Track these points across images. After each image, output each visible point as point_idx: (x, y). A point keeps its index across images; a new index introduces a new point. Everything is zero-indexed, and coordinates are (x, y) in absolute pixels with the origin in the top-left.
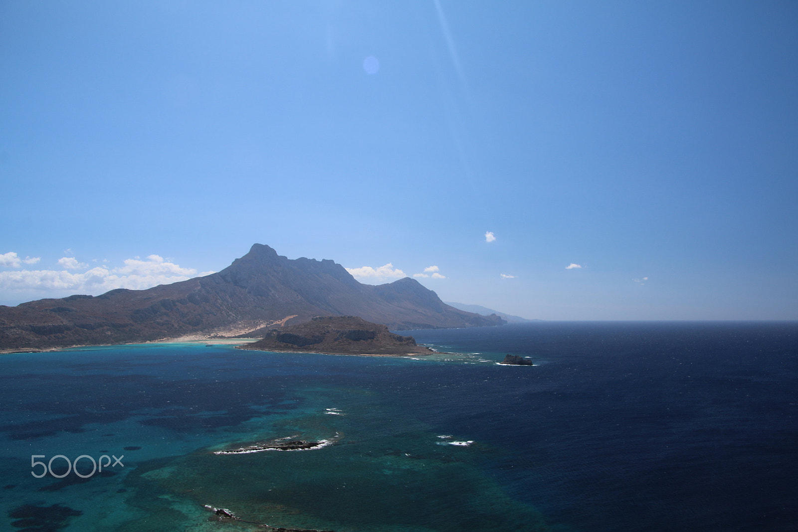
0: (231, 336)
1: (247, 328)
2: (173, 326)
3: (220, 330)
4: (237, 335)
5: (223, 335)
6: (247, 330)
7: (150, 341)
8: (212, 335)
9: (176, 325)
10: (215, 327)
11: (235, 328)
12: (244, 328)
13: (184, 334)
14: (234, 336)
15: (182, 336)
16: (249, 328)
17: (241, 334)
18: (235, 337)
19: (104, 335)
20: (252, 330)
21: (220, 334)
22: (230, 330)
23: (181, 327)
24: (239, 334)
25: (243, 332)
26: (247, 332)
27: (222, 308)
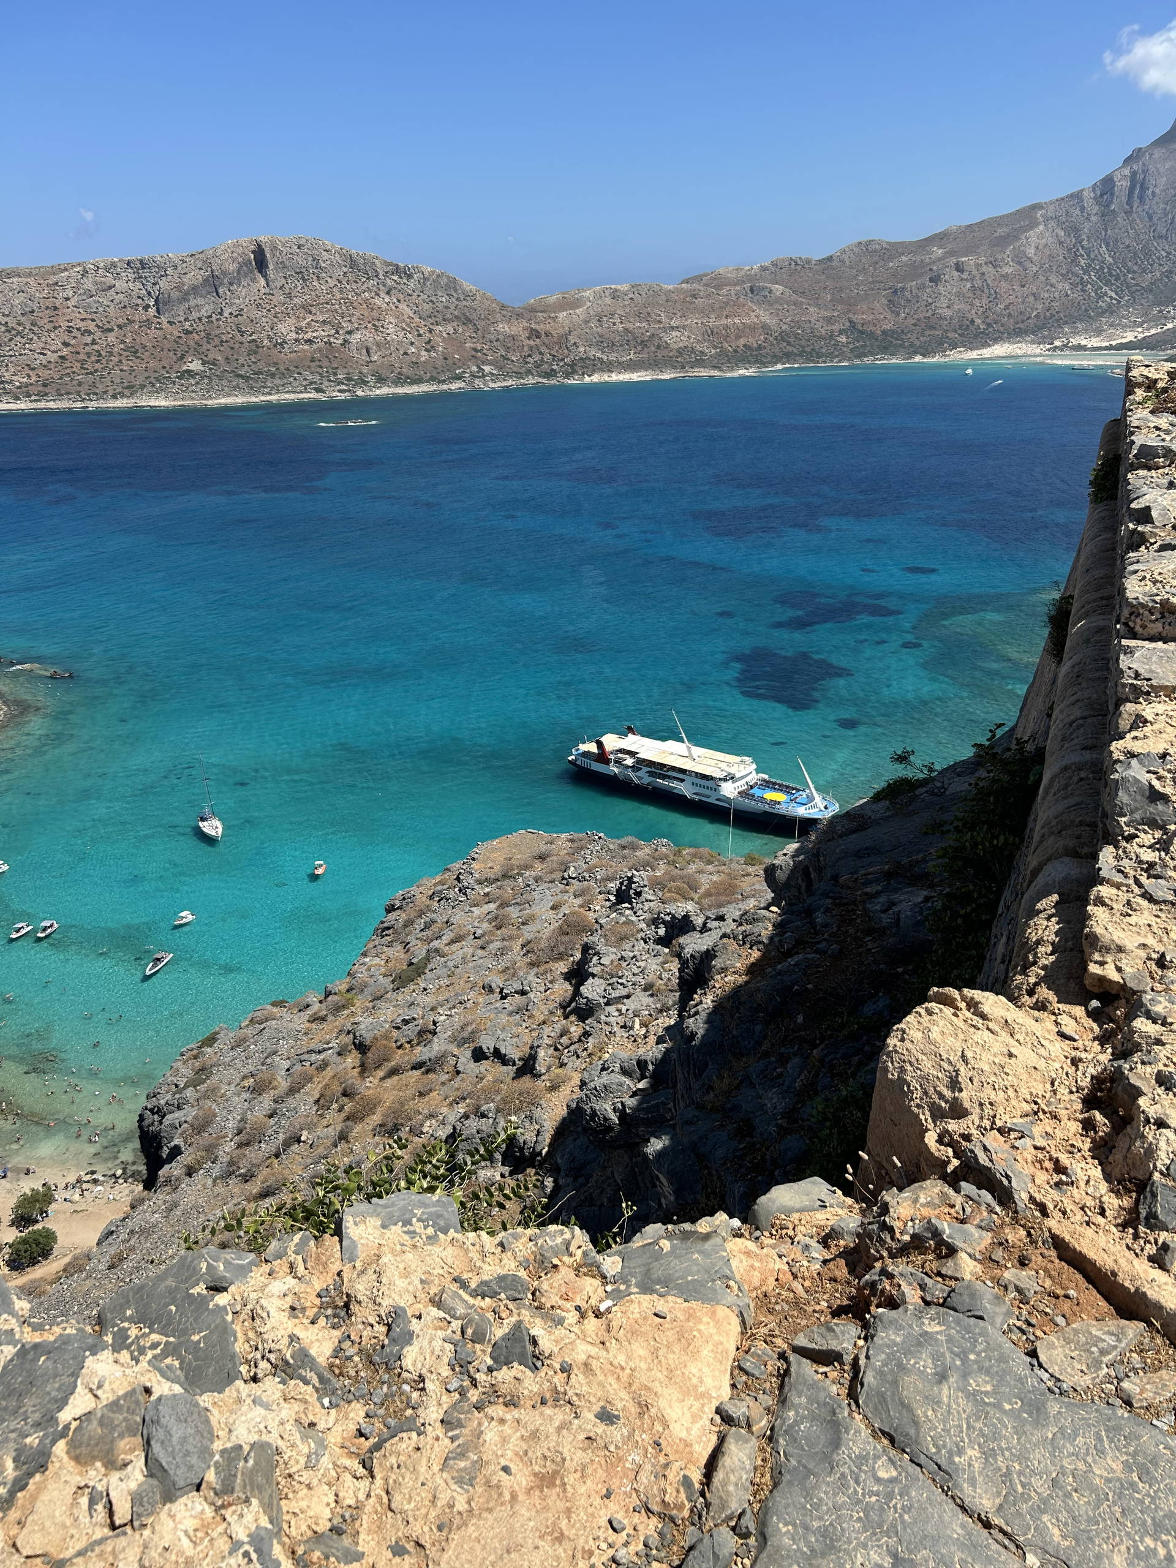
0: (1099, 345)
1: (1141, 325)
2: (972, 322)
3: (1075, 333)
4: (1114, 343)
5: (1083, 342)
6: (1140, 330)
7: (924, 356)
8: (1057, 343)
9: (978, 321)
10: (1066, 323)
11: (1111, 325)
12: (1135, 325)
13: (996, 340)
14: (1107, 344)
15: (990, 346)
16: (1145, 326)
17: (1124, 341)
18: (1111, 348)
19: (833, 342)
20: (1153, 331)
21: (1074, 341)
22: (1099, 332)
23: (989, 325)
24: (1119, 341)
25: (1130, 337)
26: (1140, 336)
27: (1086, 277)
